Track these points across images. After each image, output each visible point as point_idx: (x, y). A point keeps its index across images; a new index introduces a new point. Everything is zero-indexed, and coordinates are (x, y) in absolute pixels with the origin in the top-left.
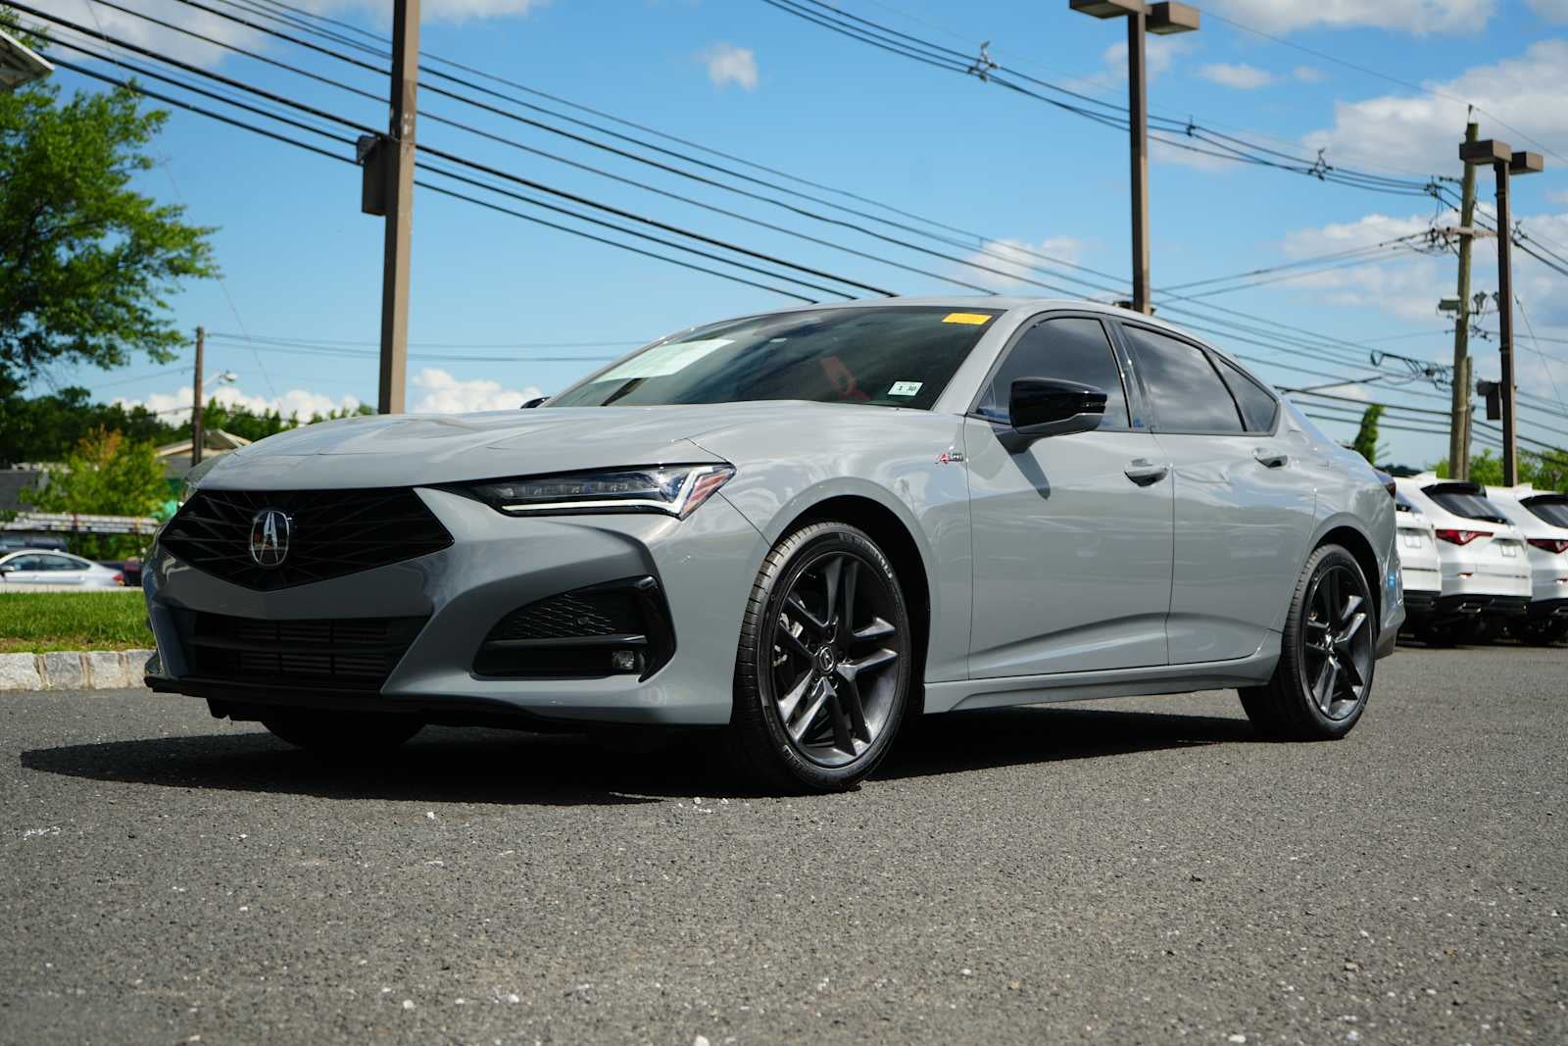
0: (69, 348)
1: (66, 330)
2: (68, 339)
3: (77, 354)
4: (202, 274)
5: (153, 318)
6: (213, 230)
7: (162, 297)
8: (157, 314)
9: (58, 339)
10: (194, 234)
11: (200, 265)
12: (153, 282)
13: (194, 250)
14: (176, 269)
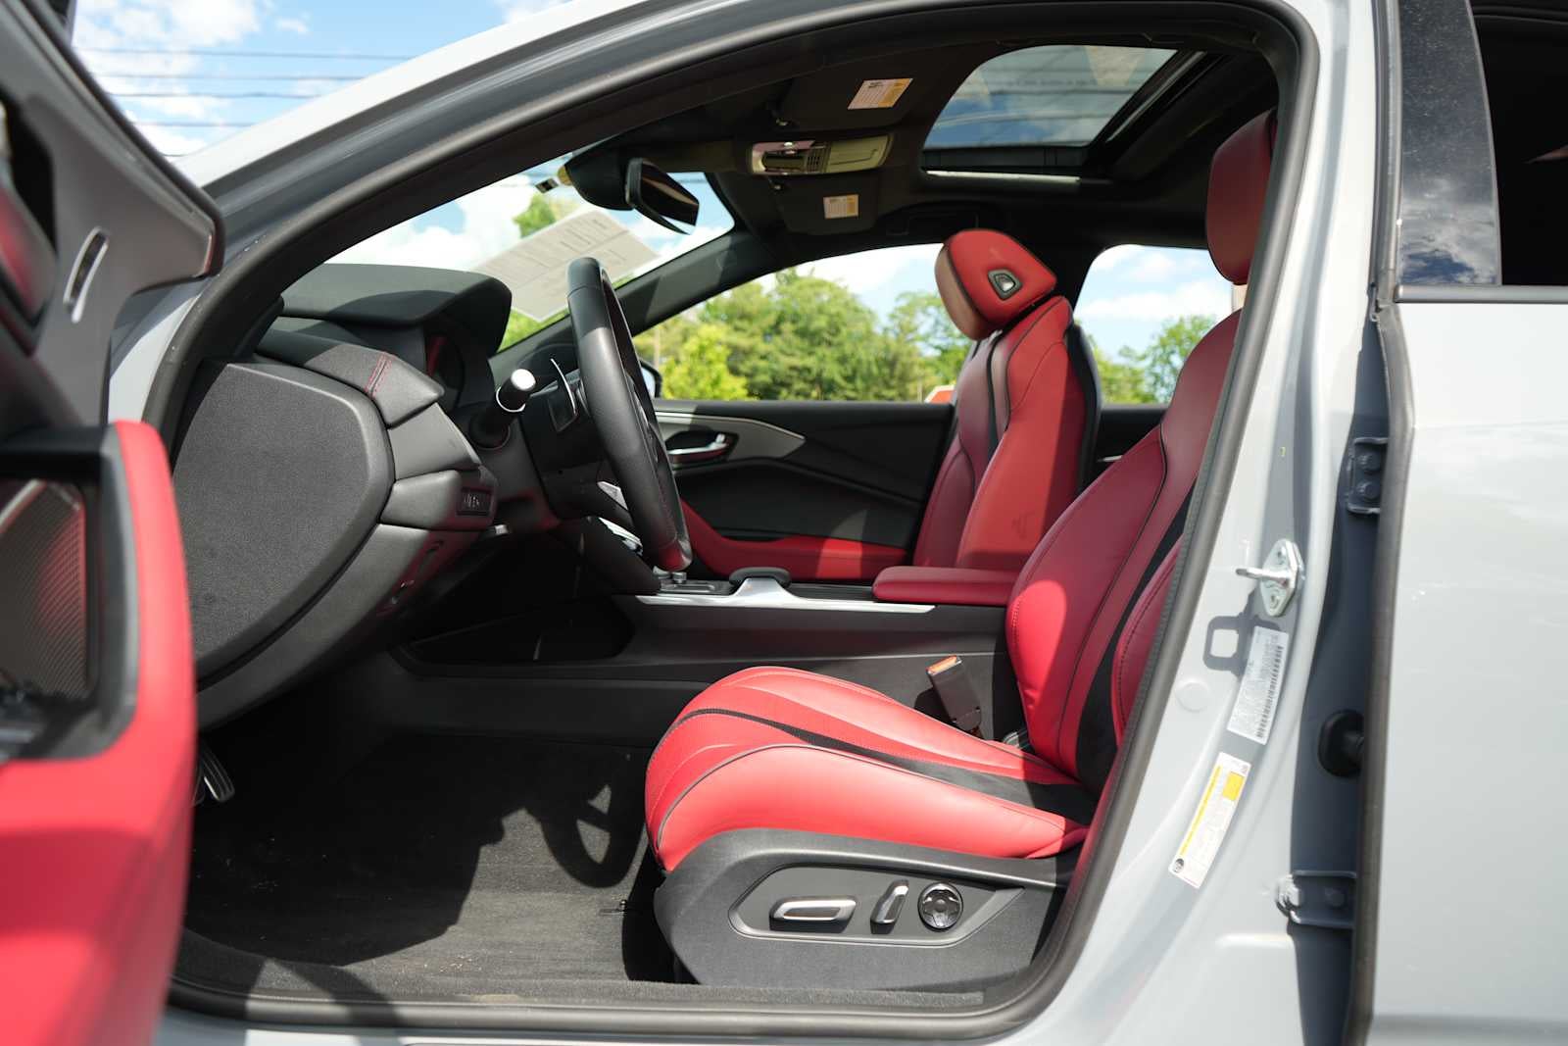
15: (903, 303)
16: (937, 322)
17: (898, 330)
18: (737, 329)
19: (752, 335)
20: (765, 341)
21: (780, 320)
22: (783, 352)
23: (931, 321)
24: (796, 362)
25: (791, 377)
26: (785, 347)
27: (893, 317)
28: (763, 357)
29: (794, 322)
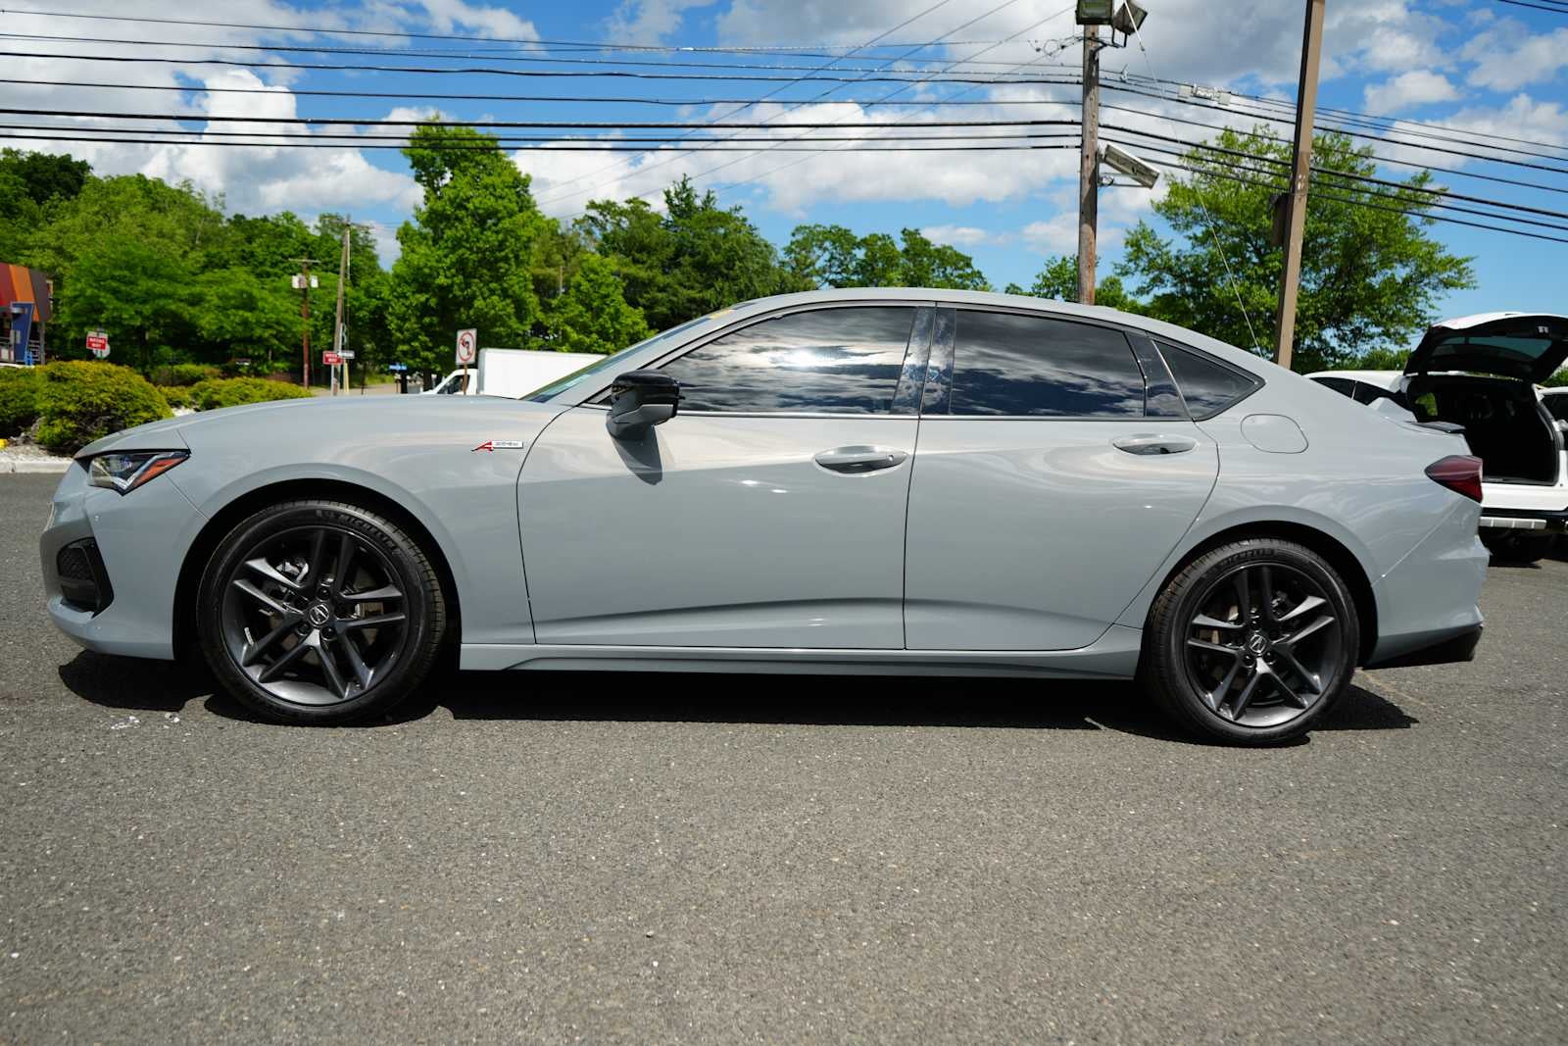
0: (1380, 335)
1: (1377, 325)
2: (1379, 330)
3: (1384, 337)
4: (1463, 287)
5: (1427, 315)
6: (1472, 259)
7: (1432, 302)
8: (1430, 313)
9: (1373, 330)
10: (1459, 262)
11: (1463, 282)
12: (1431, 293)
13: (1460, 272)
14: (1447, 284)
15: (799, 237)
16: (832, 257)
17: (794, 265)
18: (636, 261)
19: (651, 267)
20: (665, 273)
21: (679, 253)
22: (681, 284)
23: (827, 256)
24: (694, 294)
25: (690, 310)
26: (683, 279)
27: (789, 251)
28: (661, 290)
29: (692, 255)
